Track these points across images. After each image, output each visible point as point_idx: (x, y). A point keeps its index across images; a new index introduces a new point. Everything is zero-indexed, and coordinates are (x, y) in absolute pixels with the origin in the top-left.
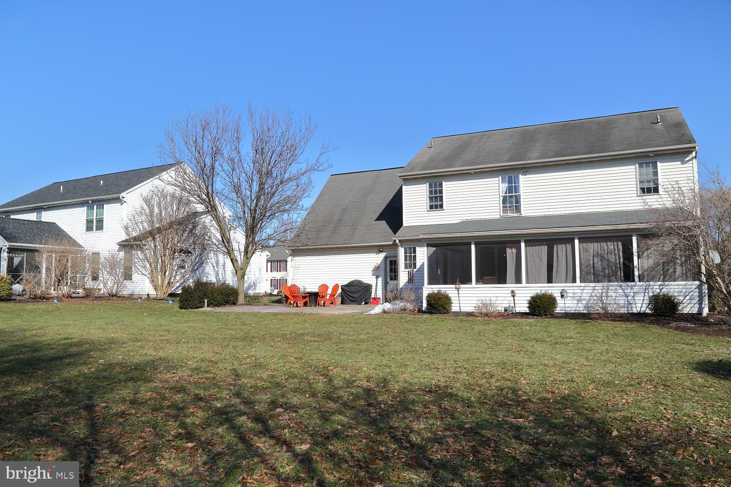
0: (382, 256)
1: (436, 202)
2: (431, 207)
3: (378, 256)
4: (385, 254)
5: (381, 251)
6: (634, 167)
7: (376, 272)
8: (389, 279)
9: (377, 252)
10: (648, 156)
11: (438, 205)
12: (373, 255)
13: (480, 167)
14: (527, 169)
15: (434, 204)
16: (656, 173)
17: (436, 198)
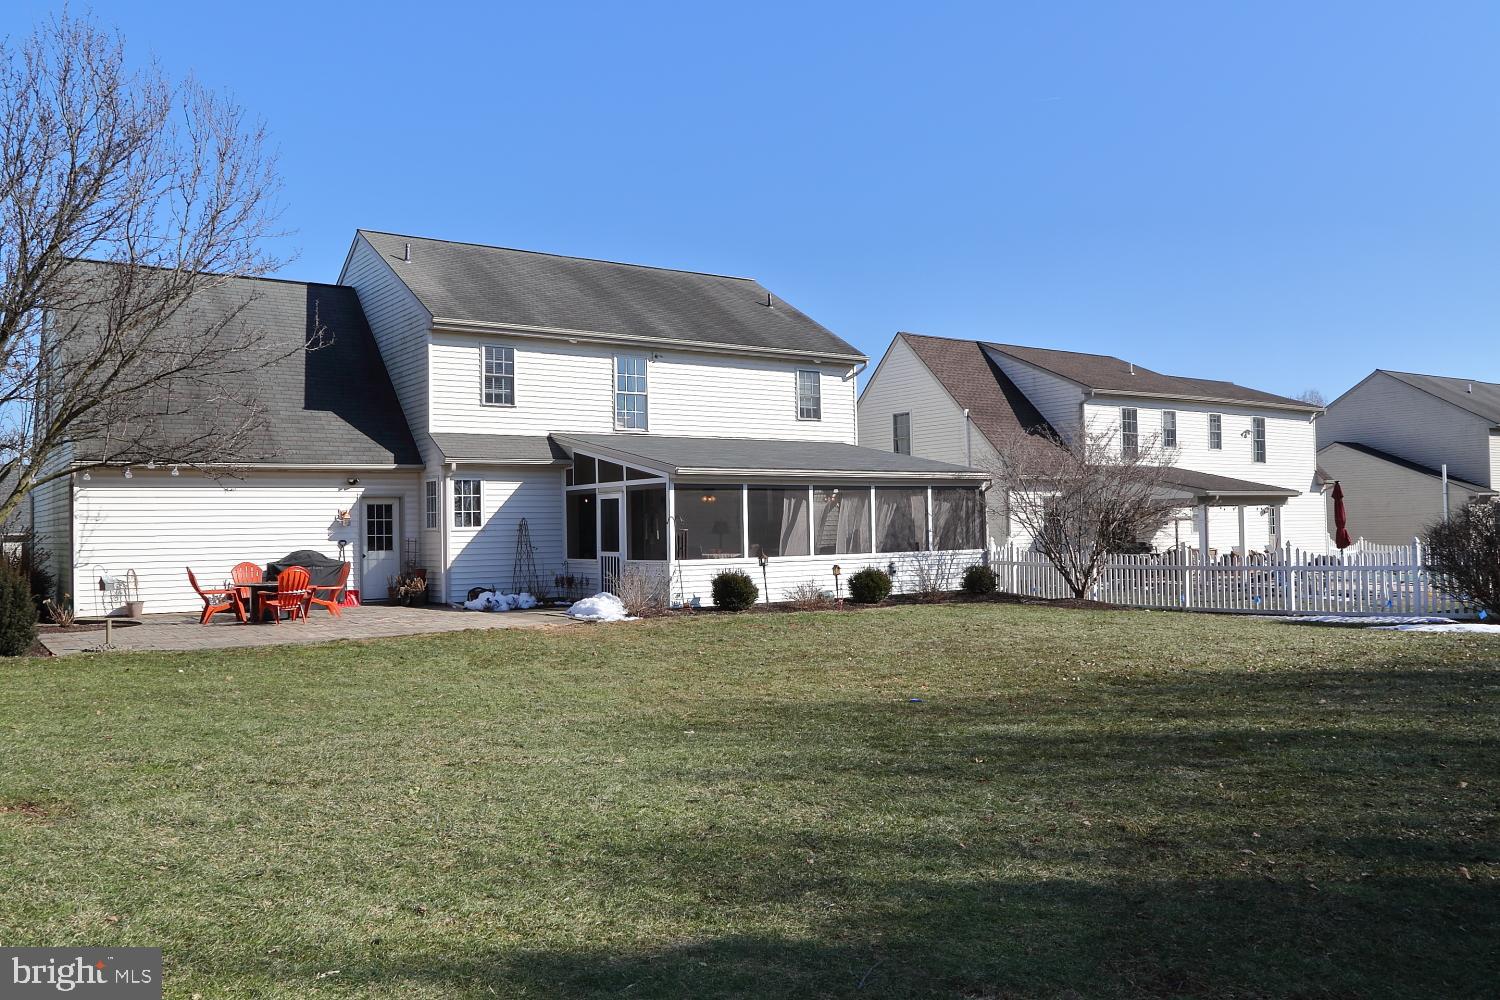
0: (355, 493)
1: (499, 389)
2: (489, 398)
3: (343, 493)
4: (363, 489)
5: (354, 484)
6: (793, 375)
7: (339, 530)
8: (366, 548)
9: (345, 484)
10: (812, 362)
11: (501, 395)
12: (332, 492)
13: (586, 333)
14: (658, 352)
15: (494, 391)
16: (818, 389)
17: (498, 380)
